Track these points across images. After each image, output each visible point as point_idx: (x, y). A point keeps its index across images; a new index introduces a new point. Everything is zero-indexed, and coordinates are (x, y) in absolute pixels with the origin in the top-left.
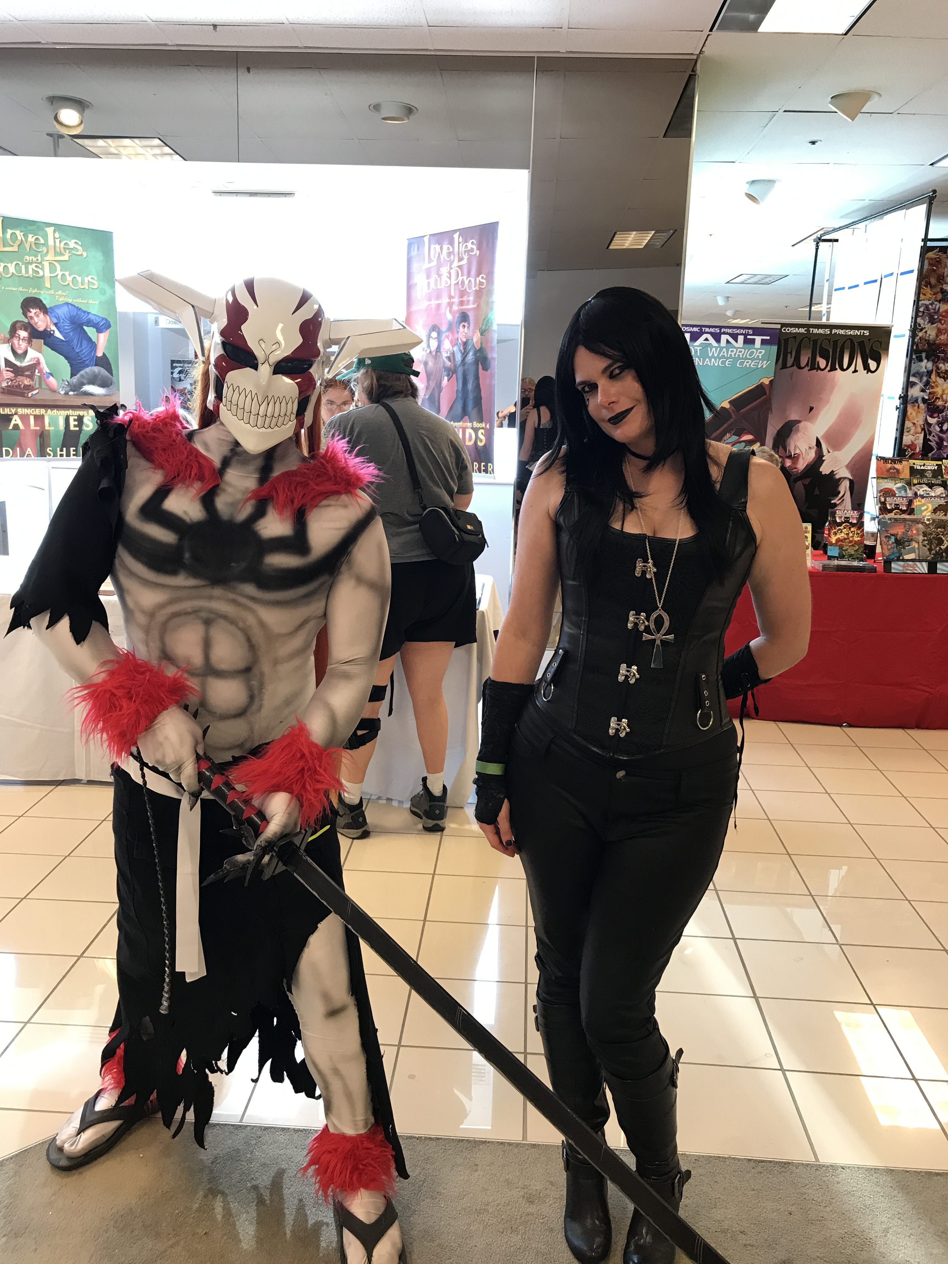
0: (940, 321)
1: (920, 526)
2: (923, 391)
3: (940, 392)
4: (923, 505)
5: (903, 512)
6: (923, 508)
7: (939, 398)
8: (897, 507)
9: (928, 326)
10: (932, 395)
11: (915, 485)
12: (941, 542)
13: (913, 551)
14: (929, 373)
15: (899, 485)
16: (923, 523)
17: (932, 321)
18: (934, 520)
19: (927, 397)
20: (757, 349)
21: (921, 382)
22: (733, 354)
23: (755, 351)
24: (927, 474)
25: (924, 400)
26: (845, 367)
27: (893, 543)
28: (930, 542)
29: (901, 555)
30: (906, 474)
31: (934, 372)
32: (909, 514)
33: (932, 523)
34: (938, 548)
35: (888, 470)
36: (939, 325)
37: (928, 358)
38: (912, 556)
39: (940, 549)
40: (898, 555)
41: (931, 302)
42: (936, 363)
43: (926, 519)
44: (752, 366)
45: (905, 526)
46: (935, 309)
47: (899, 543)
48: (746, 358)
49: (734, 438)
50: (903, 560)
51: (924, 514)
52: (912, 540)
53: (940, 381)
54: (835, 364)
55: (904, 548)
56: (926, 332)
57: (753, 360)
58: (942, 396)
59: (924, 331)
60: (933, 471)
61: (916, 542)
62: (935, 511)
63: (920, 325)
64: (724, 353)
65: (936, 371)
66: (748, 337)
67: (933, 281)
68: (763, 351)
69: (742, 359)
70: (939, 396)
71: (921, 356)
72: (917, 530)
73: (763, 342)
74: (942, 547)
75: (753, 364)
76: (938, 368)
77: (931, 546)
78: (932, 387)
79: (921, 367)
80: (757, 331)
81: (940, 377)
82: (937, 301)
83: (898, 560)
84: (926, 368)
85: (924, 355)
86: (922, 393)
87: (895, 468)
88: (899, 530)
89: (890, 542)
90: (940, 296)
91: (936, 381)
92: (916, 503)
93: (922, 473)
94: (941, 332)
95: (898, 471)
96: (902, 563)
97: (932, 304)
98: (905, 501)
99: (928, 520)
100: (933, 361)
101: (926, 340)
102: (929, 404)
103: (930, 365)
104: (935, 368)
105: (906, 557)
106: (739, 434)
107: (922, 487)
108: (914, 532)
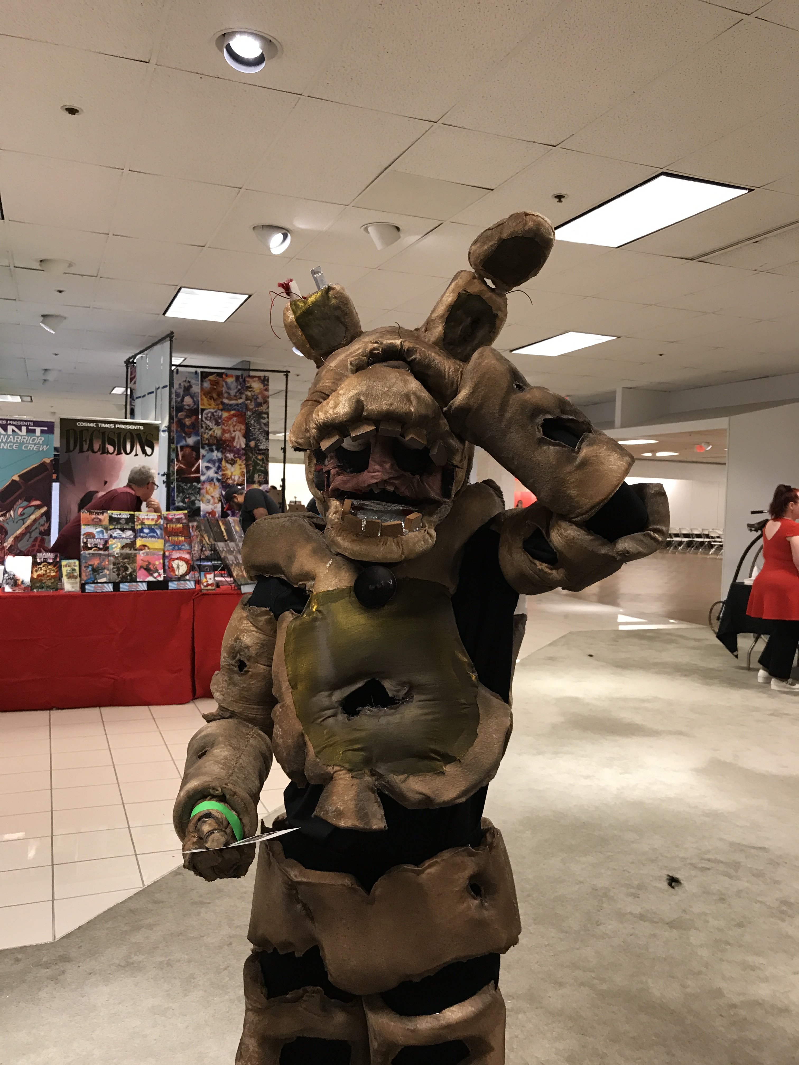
0: (224, 424)
1: (111, 558)
2: (216, 473)
3: (230, 474)
4: (114, 544)
5: (100, 549)
6: (114, 546)
7: (229, 478)
8: (96, 546)
9: (215, 427)
10: (224, 477)
11: (111, 529)
12: (126, 569)
13: (105, 576)
14: (220, 460)
15: (99, 529)
16: (114, 556)
17: (217, 424)
18: (121, 554)
19: (220, 478)
20: (38, 437)
21: (214, 466)
22: (18, 440)
23: (36, 438)
24: (123, 521)
25: (218, 480)
26: (128, 451)
27: (90, 571)
28: (118, 569)
29: (96, 579)
30: (106, 522)
31: (224, 460)
32: (105, 551)
33: (120, 556)
34: (124, 574)
35: (93, 520)
36: (224, 427)
37: (218, 450)
38: (104, 580)
39: (126, 574)
40: (93, 579)
41: (215, 410)
42: (225, 453)
43: (115, 553)
44: (35, 449)
45: (100, 559)
46: (219, 415)
47: (95, 570)
48: (29, 443)
49: (25, 503)
50: (98, 583)
51: (114, 550)
52: (104, 568)
53: (229, 466)
54: (120, 450)
55: (98, 574)
56: (214, 431)
57: (35, 444)
58: (231, 477)
59: (212, 430)
60: (126, 519)
61: (108, 570)
62: (123, 548)
63: (209, 426)
64: (11, 439)
65: (225, 459)
66: (30, 428)
67: (215, 396)
68: (43, 439)
69: (26, 443)
70: (229, 477)
71: (212, 449)
72: (109, 561)
73: (42, 431)
74: (128, 573)
75: (35, 447)
76: (226, 457)
77: (119, 572)
78: (224, 470)
79: (214, 456)
80: (37, 424)
81: (228, 463)
82: (219, 410)
83: (94, 583)
84: (217, 456)
85: (214, 447)
86: (216, 475)
87: (98, 518)
88: (96, 562)
89: (88, 570)
90: (221, 407)
91: (226, 466)
92: (111, 542)
93: (118, 520)
94: (225, 432)
95: (100, 520)
96: (93, 585)
97: (216, 412)
98: (102, 542)
99: (117, 554)
100: (222, 452)
101: (215, 437)
102: (222, 483)
103: (220, 455)
104: (224, 457)
105: (99, 581)
106: (29, 500)
107: (116, 531)
108: (107, 563)
